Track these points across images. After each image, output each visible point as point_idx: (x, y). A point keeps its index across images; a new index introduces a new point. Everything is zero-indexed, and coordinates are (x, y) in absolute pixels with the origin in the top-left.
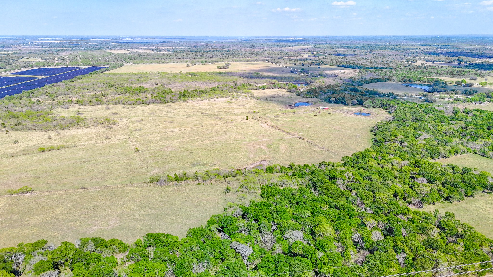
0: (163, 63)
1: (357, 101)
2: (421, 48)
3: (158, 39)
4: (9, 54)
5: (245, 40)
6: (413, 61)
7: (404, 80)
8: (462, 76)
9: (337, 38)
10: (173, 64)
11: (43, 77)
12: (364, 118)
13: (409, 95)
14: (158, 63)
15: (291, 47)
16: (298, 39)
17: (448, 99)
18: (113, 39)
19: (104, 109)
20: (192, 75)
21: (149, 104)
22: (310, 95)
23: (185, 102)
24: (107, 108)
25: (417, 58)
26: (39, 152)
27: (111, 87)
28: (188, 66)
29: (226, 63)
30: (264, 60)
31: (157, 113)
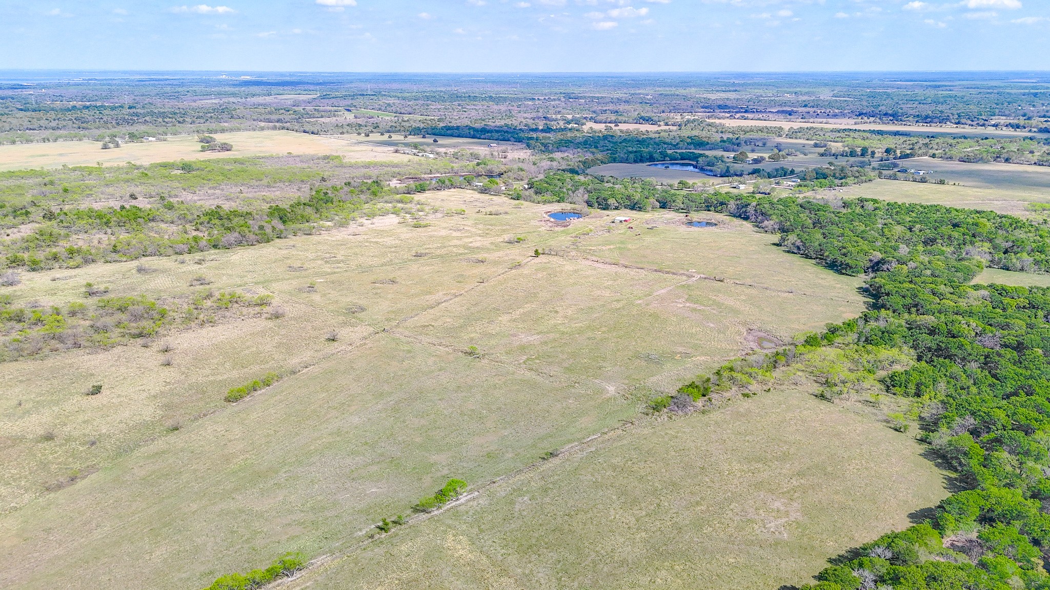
0: (14, 142)
1: (657, 201)
6: (578, 122)
10: (42, 145)
13: (711, 182)
19: (134, 271)
20: (183, 169)
21: (228, 247)
22: (547, 197)
23: (310, 234)
24: (140, 270)
25: (567, 116)
26: (228, 400)
27: (29, 215)
28: (105, 147)
29: (203, 137)
30: (275, 128)
31: (306, 266)
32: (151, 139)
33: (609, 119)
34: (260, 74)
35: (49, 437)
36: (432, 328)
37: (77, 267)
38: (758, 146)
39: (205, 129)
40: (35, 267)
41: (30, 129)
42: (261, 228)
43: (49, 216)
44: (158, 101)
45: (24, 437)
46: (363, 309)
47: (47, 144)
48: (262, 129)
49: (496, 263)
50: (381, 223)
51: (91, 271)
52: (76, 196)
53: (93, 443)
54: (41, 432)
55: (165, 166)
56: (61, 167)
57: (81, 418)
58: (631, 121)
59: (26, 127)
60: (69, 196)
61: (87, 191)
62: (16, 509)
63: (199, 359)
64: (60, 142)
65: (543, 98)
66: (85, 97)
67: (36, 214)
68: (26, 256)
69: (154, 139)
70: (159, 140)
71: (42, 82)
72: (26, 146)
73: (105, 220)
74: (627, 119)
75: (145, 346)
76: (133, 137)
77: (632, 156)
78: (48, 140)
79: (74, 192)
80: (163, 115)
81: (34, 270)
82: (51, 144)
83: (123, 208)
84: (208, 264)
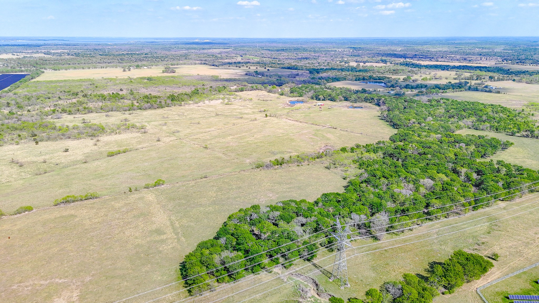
0: (89, 68)
1: (343, 97)
2: (339, 50)
6: (346, 62)
7: (358, 78)
8: (400, 74)
9: (244, 40)
10: (101, 69)
12: (361, 110)
13: (378, 90)
14: (83, 68)
17: (410, 92)
19: (104, 116)
20: (148, 80)
21: (145, 109)
22: (295, 94)
23: (181, 106)
24: (106, 116)
25: (345, 59)
26: (108, 156)
27: (78, 95)
28: (124, 71)
29: (166, 67)
30: (201, 64)
31: (169, 117)
32: (145, 67)
33: (363, 61)
34: (214, 39)
35: (45, 162)
36: (199, 139)
37: (85, 114)
38: (427, 74)
39: (170, 64)
40: (70, 113)
41: (100, 63)
42: (160, 102)
43: (85, 96)
44: (159, 51)
45: (37, 162)
46: (178, 132)
47: (103, 69)
48: (195, 64)
49: (247, 119)
50: (213, 103)
51: (89, 115)
52: (99, 89)
53: (57, 164)
54: (42, 161)
55: (141, 78)
56: (101, 78)
57: (58, 158)
58: (374, 62)
59: (98, 62)
60: (97, 89)
61: (104, 88)
62: (24, 178)
63: (107, 144)
64: (108, 69)
65: (341, 50)
66: (130, 49)
67: (81, 94)
68: (68, 109)
69: (146, 67)
70: (149, 68)
71: (117, 43)
72: (94, 70)
73: (104, 98)
74: (372, 61)
75: (92, 139)
76: (138, 67)
77: (354, 78)
78: (103, 68)
79: (99, 87)
80: (157, 57)
81: (69, 114)
82: (104, 69)
83: (113, 93)
84: (133, 115)
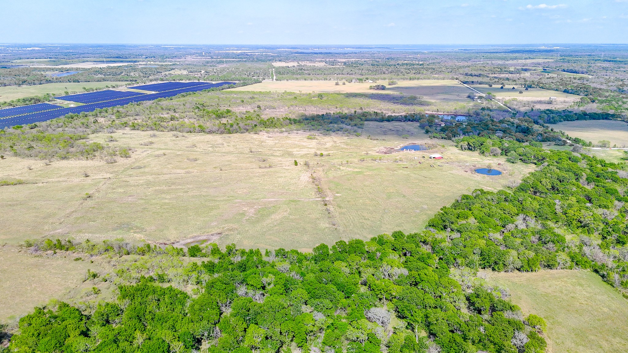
1: (502, 149)
3: (357, 48)
4: (166, 65)
5: (465, 50)
11: (153, 92)
15: (524, 60)
16: (552, 48)
18: (304, 49)
20: (318, 96)
32: (370, 81)
